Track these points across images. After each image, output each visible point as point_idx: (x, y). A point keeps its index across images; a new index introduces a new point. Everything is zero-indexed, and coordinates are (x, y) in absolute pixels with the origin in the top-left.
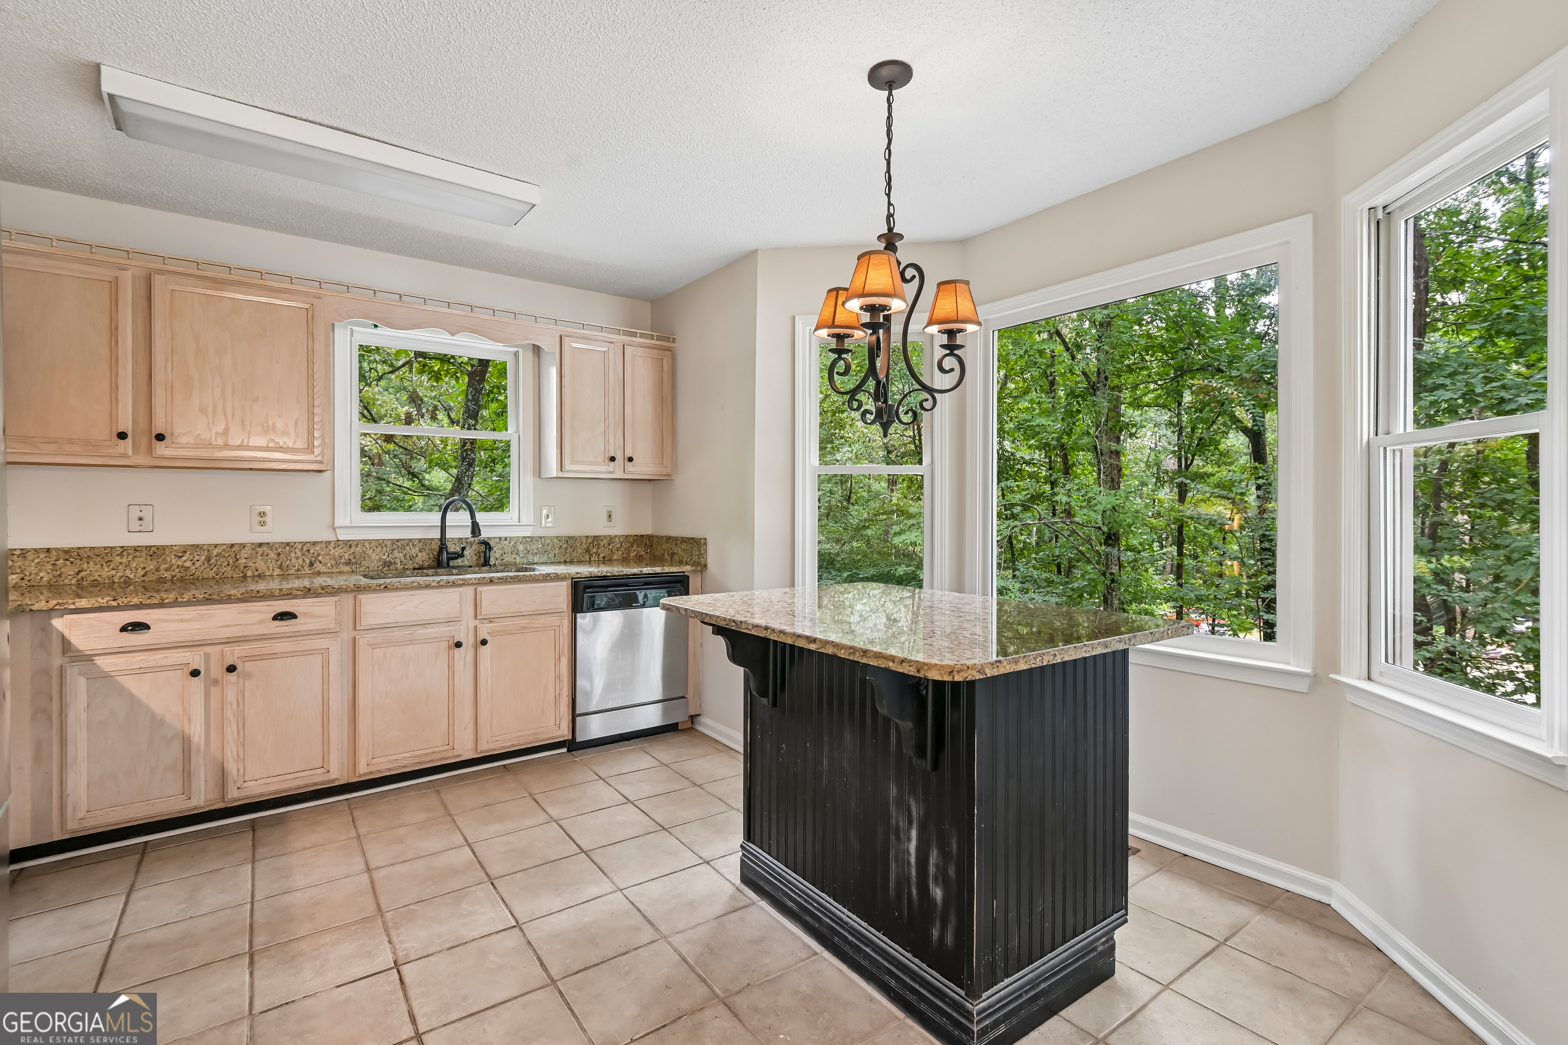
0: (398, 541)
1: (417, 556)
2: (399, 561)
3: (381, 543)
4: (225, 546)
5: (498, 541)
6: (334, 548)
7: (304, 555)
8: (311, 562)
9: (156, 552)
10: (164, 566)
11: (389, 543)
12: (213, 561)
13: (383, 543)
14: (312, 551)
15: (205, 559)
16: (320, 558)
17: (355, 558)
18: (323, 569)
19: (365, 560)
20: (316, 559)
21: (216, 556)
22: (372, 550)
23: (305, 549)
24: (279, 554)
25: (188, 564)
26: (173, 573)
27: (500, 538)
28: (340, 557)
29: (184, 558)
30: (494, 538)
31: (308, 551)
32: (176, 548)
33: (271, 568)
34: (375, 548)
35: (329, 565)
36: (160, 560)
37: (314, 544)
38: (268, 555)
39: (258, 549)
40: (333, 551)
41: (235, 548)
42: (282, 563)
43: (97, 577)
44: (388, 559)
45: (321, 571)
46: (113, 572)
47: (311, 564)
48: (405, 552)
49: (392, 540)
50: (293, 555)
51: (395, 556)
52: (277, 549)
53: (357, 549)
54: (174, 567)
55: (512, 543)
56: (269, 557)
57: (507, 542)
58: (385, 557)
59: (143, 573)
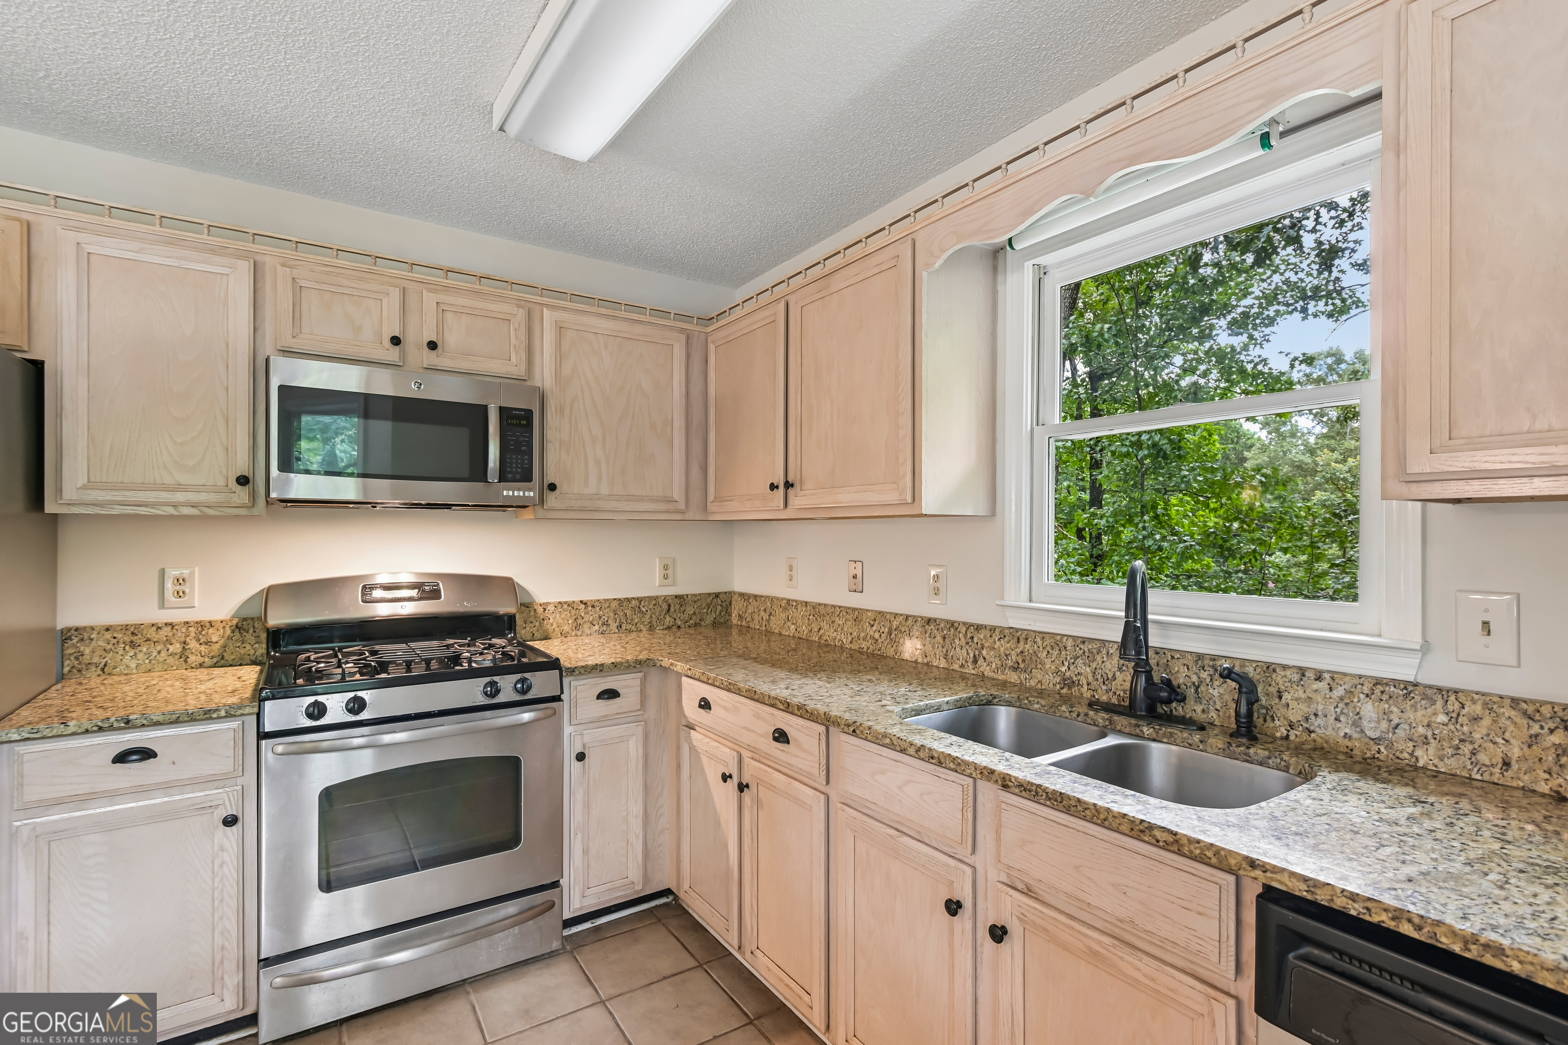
0: (1084, 641)
1: (1114, 678)
2: (1085, 682)
3: (1057, 642)
4: (901, 618)
5: (1296, 677)
6: (1000, 639)
7: (967, 643)
8: (975, 656)
9: (857, 615)
10: (862, 635)
11: (1070, 643)
12: (893, 635)
13: (1061, 641)
14: (975, 640)
15: (888, 633)
16: (984, 652)
17: (1024, 661)
18: (988, 673)
19: (1036, 668)
20: (980, 653)
21: (896, 630)
22: (1045, 653)
23: (969, 635)
24: (944, 638)
25: (877, 636)
26: (868, 644)
27: (1302, 671)
28: (1006, 655)
29: (874, 628)
30: (1285, 667)
31: (972, 638)
32: (869, 614)
33: (938, 657)
34: (1049, 648)
35: (994, 666)
36: (860, 627)
37: (979, 628)
38: (935, 637)
39: (927, 627)
40: (998, 643)
41: (910, 622)
42: (947, 651)
43: (827, 638)
44: (1068, 674)
45: (986, 674)
46: (835, 634)
47: (975, 661)
48: (1094, 665)
49: (1075, 638)
50: (957, 641)
51: (1079, 670)
52: (943, 631)
53: (1027, 647)
54: (869, 637)
55: (1339, 692)
56: (936, 639)
57: (1322, 685)
58: (1063, 669)
59: (850, 639)
